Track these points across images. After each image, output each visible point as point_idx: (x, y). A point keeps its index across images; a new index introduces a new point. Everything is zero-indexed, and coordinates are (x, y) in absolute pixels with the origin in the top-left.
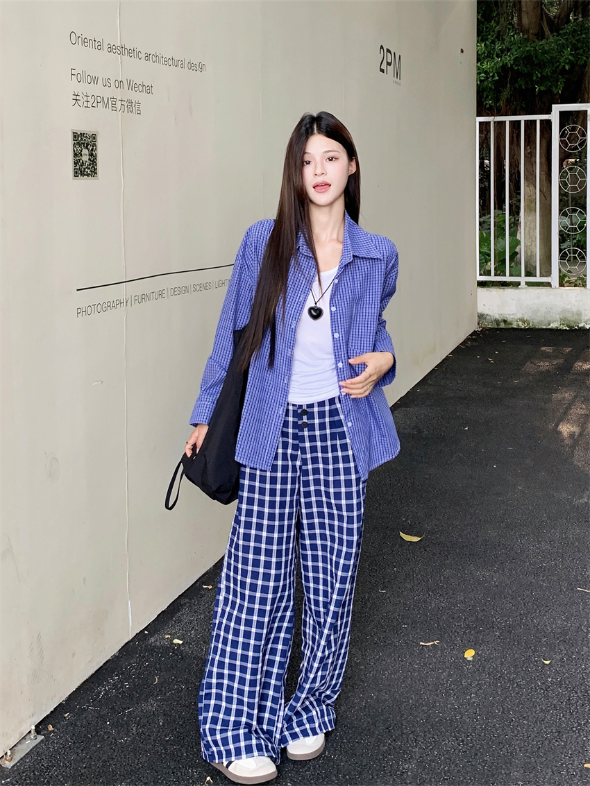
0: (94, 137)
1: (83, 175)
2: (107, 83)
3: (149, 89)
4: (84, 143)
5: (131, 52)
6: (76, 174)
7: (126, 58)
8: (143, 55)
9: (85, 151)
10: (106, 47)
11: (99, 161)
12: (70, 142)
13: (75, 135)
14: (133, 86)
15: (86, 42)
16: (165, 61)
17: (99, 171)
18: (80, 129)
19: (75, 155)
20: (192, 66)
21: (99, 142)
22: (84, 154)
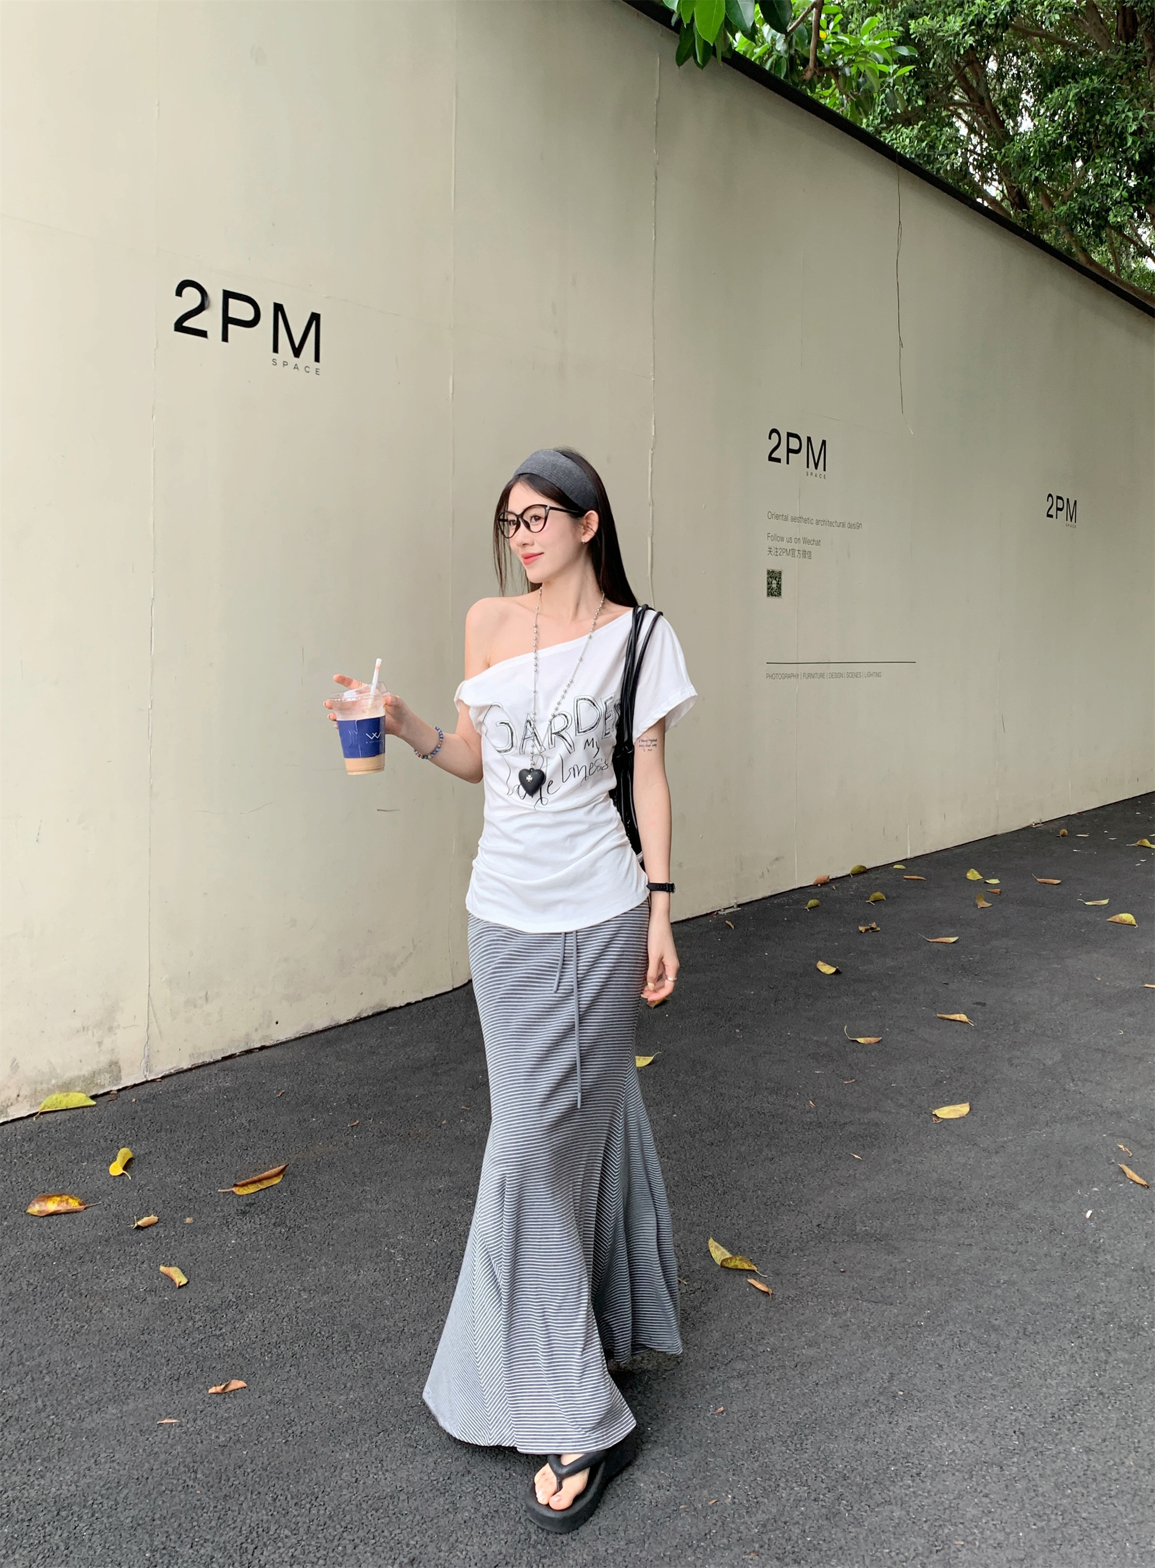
0: (780, 573)
1: (772, 595)
2: (790, 540)
3: (818, 543)
4: (774, 576)
5: (806, 520)
6: (768, 595)
7: (803, 524)
8: (814, 522)
9: (774, 582)
10: (789, 518)
11: (783, 588)
12: (765, 576)
13: (769, 572)
14: (806, 541)
15: (777, 517)
16: (831, 524)
17: (782, 594)
18: (771, 568)
19: (768, 584)
20: (851, 526)
21: (783, 577)
22: (774, 584)
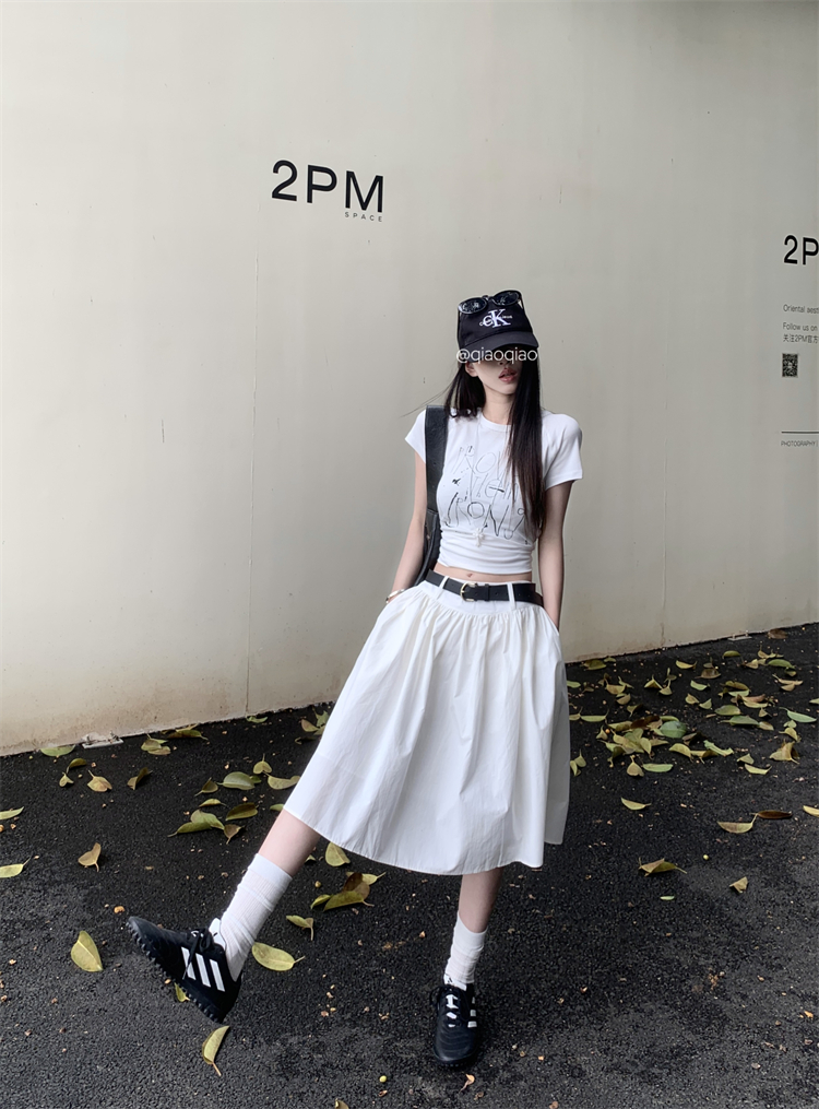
0: (796, 356)
1: (788, 375)
2: (806, 329)
4: (790, 359)
6: (784, 375)
10: (806, 310)
11: (799, 369)
12: (781, 358)
13: (784, 355)
17: (799, 374)
18: (787, 352)
19: (784, 365)
21: (799, 359)
22: (790, 365)
